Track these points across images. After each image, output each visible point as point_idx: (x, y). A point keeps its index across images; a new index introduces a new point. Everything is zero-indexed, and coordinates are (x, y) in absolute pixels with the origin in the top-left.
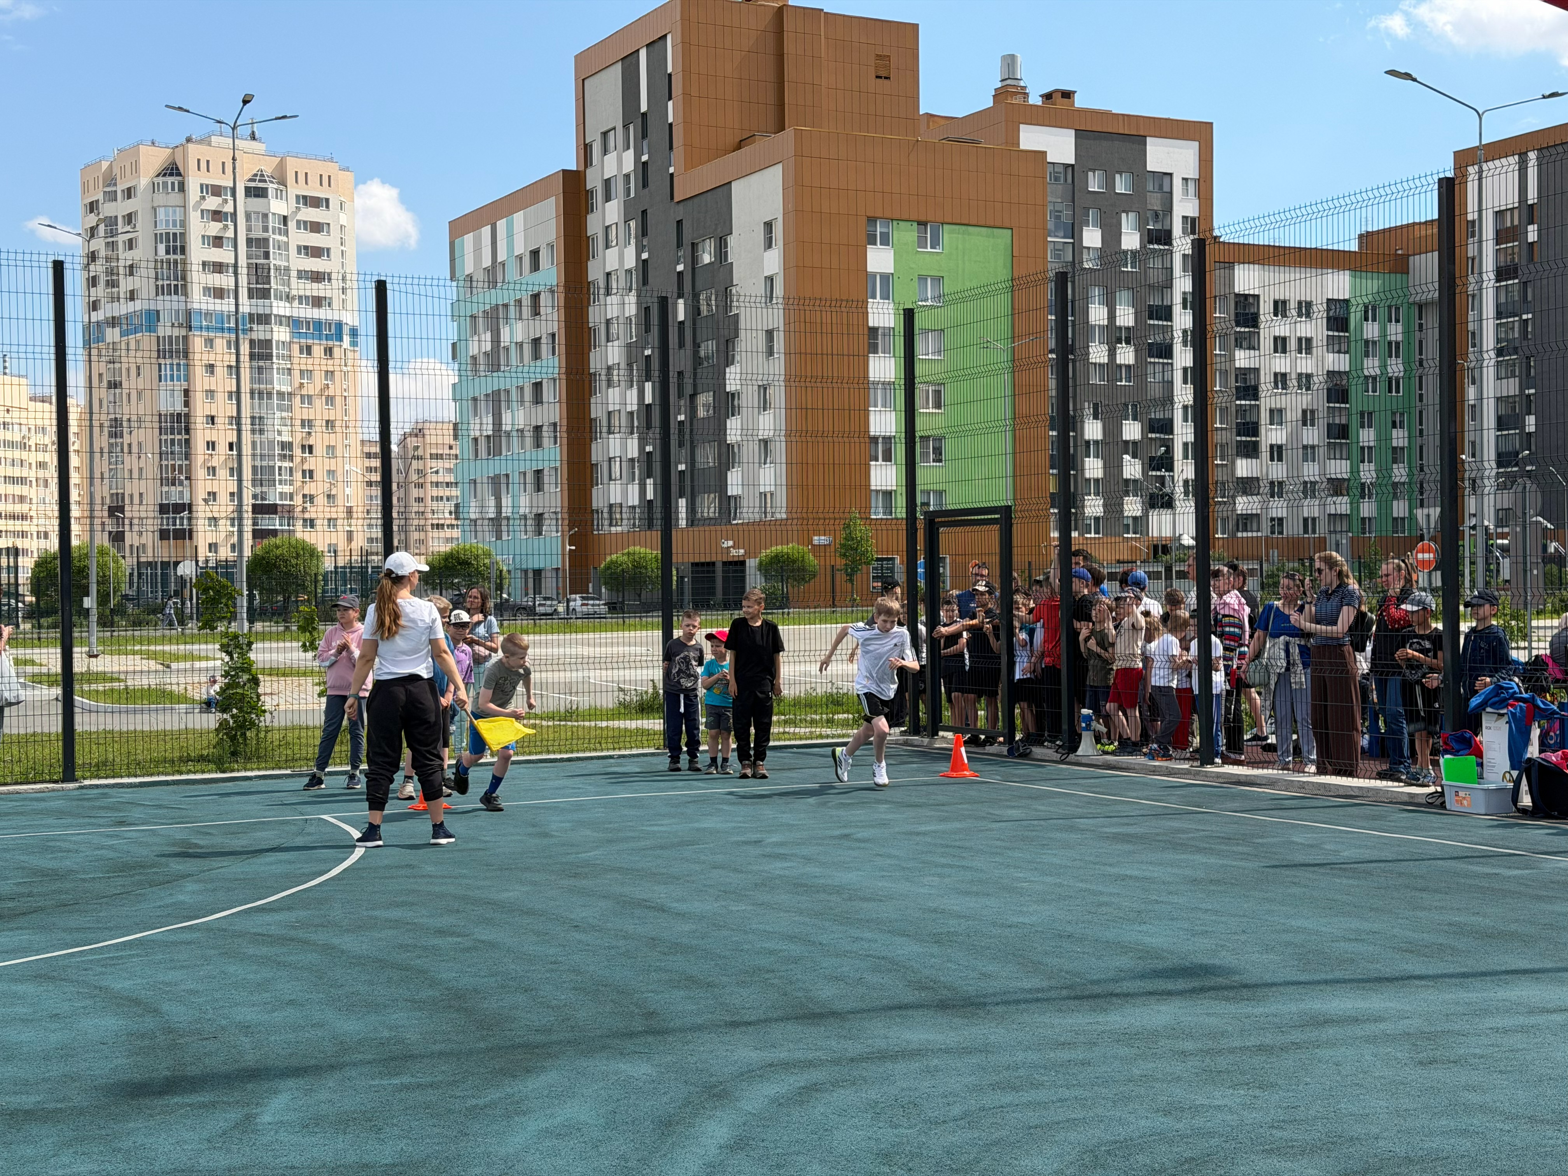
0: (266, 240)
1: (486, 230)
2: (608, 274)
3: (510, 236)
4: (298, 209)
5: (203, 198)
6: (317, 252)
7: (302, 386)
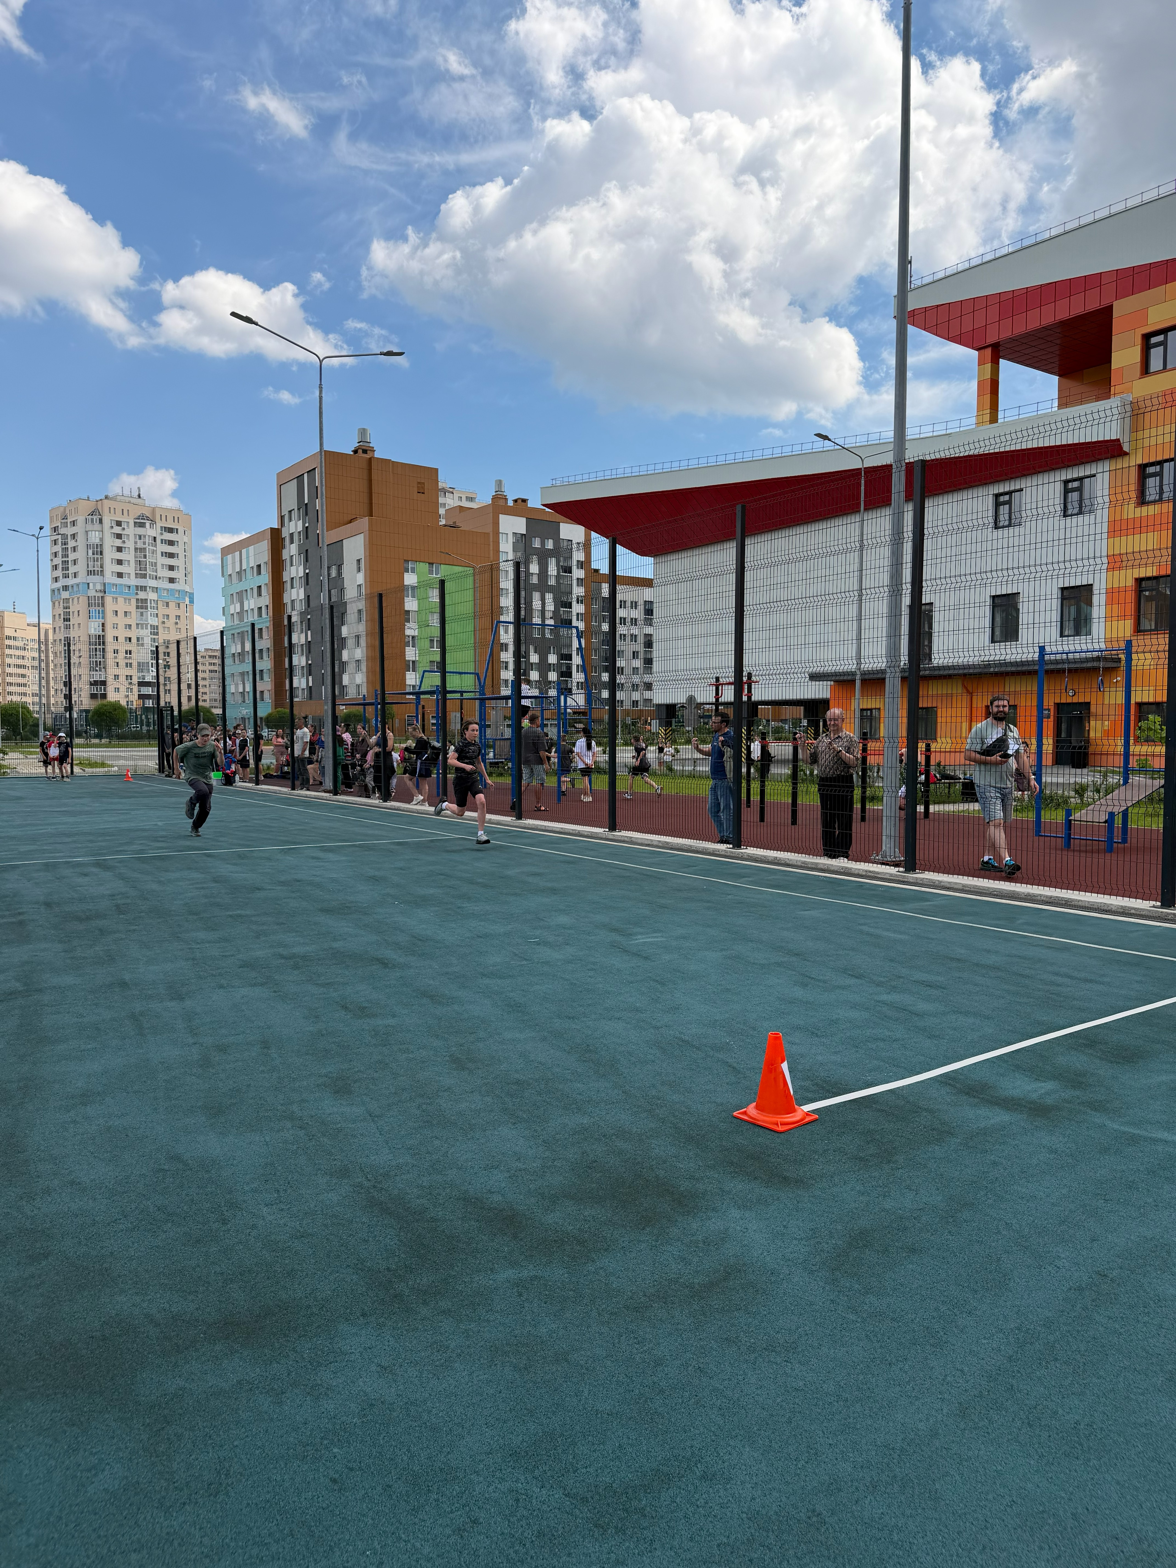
0: (145, 549)
1: (237, 553)
2: (292, 578)
3: (248, 557)
4: (162, 534)
5: (112, 527)
6: (171, 555)
7: (164, 623)
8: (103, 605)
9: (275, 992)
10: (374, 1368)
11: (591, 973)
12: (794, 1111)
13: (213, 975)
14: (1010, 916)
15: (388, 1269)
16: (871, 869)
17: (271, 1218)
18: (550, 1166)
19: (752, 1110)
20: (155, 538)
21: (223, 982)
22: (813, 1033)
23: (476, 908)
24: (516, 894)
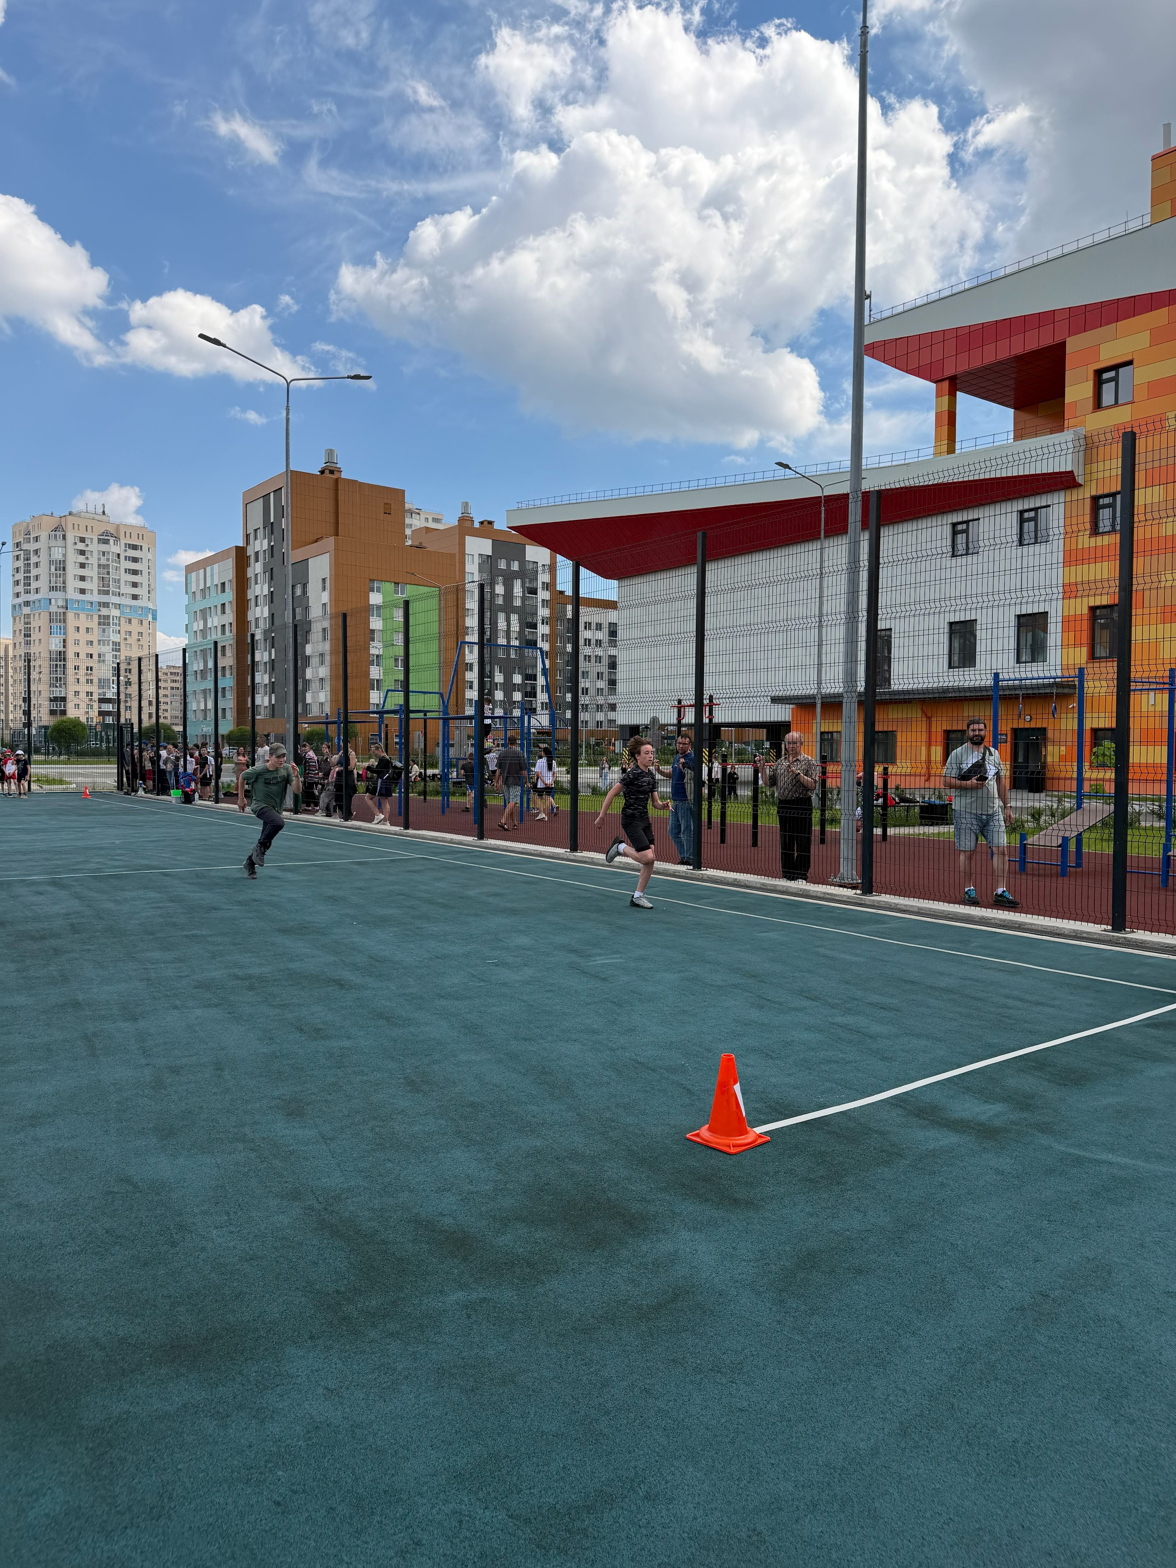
0: (108, 565)
1: (202, 571)
2: (257, 597)
3: (212, 575)
4: (126, 551)
5: (75, 544)
6: (135, 572)
7: (126, 639)
8: (65, 621)
9: (230, 1013)
10: (320, 1391)
11: (549, 995)
12: (746, 1132)
13: (167, 996)
14: (964, 939)
15: (337, 1292)
16: (830, 891)
17: (220, 1240)
18: (502, 1189)
19: (704, 1132)
20: (119, 555)
21: (178, 1003)
22: (767, 1055)
23: (436, 929)
24: (476, 915)
